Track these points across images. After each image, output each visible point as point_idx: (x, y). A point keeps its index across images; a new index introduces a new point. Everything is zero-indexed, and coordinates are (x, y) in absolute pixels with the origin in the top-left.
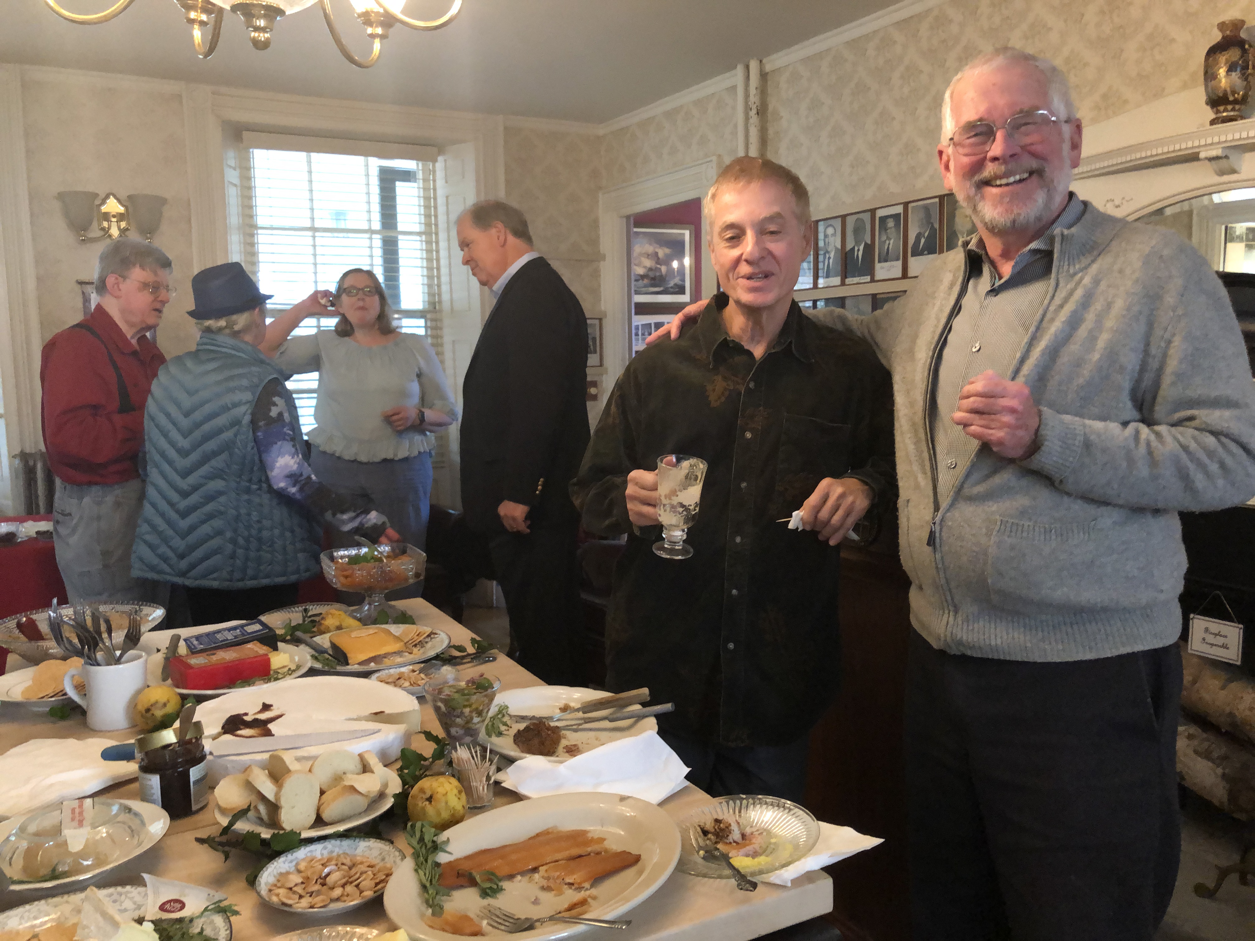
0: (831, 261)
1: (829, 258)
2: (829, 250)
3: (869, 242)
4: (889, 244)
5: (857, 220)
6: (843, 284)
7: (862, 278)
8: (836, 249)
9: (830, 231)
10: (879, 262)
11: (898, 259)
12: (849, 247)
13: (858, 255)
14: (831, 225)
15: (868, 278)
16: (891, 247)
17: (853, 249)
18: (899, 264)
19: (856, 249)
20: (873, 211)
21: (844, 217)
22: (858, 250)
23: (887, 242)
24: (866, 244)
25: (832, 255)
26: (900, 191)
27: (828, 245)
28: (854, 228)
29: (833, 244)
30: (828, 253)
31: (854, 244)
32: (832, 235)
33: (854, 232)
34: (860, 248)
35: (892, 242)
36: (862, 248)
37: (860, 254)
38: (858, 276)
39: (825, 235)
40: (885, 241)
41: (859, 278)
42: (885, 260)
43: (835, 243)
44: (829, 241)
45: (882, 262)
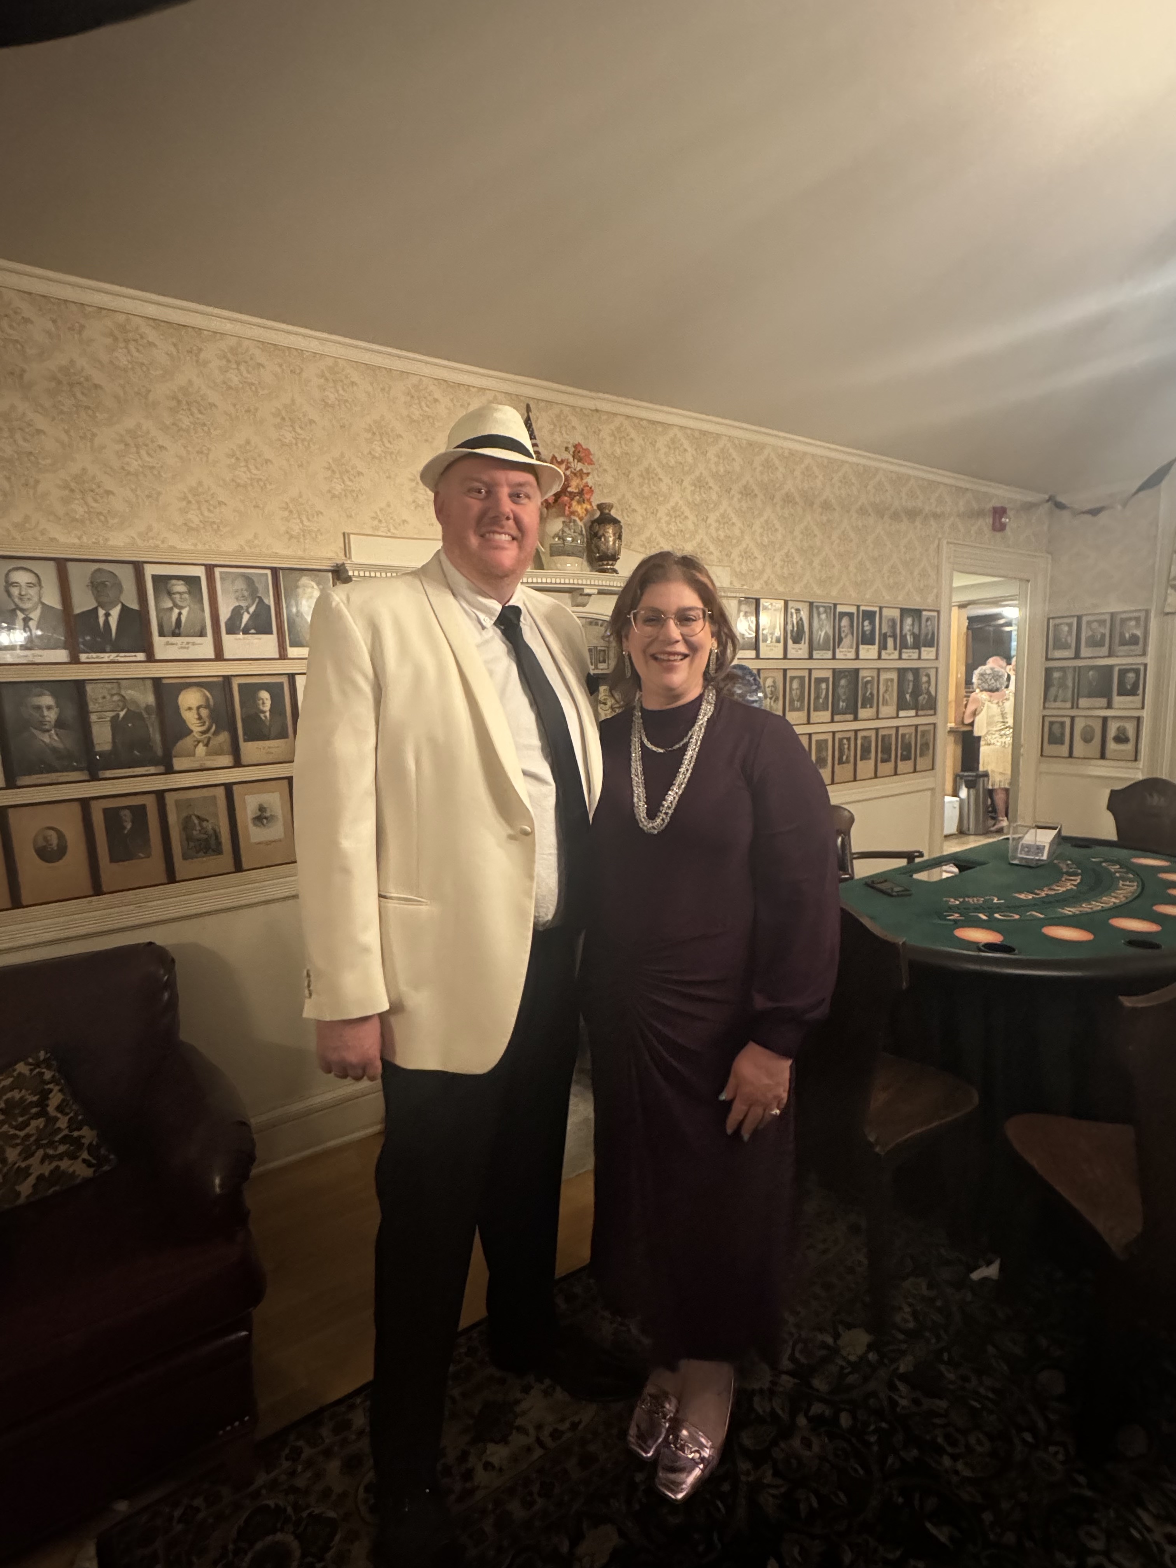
1: (27, 619)
3: (135, 606)
4: (180, 614)
5: (99, 570)
6: (75, 660)
7: (122, 654)
8: (46, 607)
9: (22, 578)
10: (162, 634)
11: (202, 636)
12: (80, 607)
13: (106, 622)
14: (24, 569)
15: (141, 656)
16: (183, 618)
17: (95, 610)
18: (209, 640)
19: (101, 612)
20: (138, 567)
21: (61, 563)
22: (107, 615)
23: (176, 611)
24: (125, 610)
26: (193, 547)
27: (21, 599)
28: (92, 582)
29: (36, 599)
30: (22, 610)
31: (95, 605)
32: (30, 585)
33: (90, 587)
34: (112, 612)
35: (185, 612)
36: (115, 612)
37: (113, 622)
38: (112, 651)
39: (7, 582)
40: (171, 609)
41: (115, 655)
42: (175, 634)
43: (40, 598)
44: (23, 593)
45: (169, 636)
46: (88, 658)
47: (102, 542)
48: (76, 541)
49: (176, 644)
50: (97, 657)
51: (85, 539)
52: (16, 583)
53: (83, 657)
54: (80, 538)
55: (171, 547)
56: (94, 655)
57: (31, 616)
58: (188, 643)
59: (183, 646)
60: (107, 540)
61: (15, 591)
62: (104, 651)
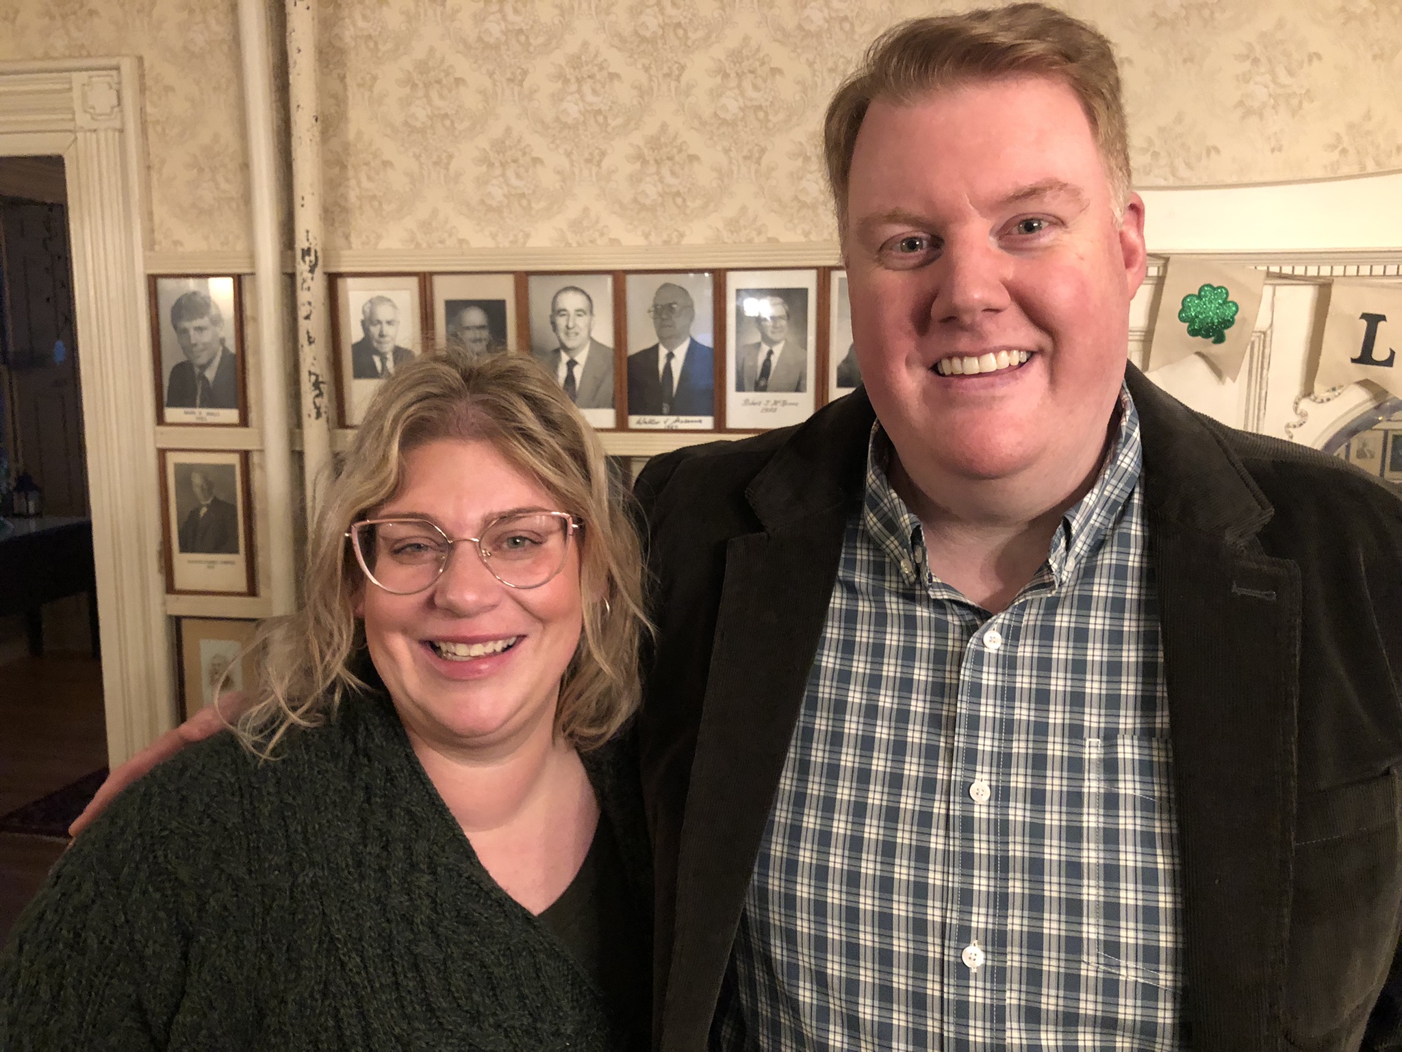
0: (578, 372)
1: (572, 364)
2: (569, 344)
3: (708, 341)
4: (770, 353)
5: (666, 285)
6: (621, 426)
7: (682, 418)
8: (595, 345)
9: (572, 302)
10: (740, 387)
11: (798, 387)
12: (636, 345)
13: (668, 368)
14: (575, 289)
15: (707, 421)
16: (774, 360)
17: (655, 349)
18: (809, 398)
19: (663, 352)
20: (719, 278)
21: (619, 277)
22: (670, 356)
23: (765, 348)
24: (694, 347)
25: (581, 358)
26: (803, 239)
27: (567, 334)
28: (655, 306)
29: (584, 334)
30: (567, 350)
31: (655, 340)
32: (580, 312)
33: (652, 313)
34: (675, 352)
35: (778, 350)
36: (681, 352)
37: (677, 367)
38: (671, 413)
39: (553, 310)
40: (758, 345)
41: (673, 418)
42: (759, 388)
43: (589, 332)
44: (571, 325)
45: (749, 391)
46: (639, 422)
47: (675, 240)
48: (641, 241)
49: (759, 403)
50: (651, 422)
51: (653, 238)
52: (565, 310)
53: (634, 421)
54: (647, 236)
55: (769, 240)
56: (648, 418)
57: (577, 359)
58: (776, 403)
59: (769, 407)
60: (682, 235)
61: (561, 322)
62: (660, 413)
